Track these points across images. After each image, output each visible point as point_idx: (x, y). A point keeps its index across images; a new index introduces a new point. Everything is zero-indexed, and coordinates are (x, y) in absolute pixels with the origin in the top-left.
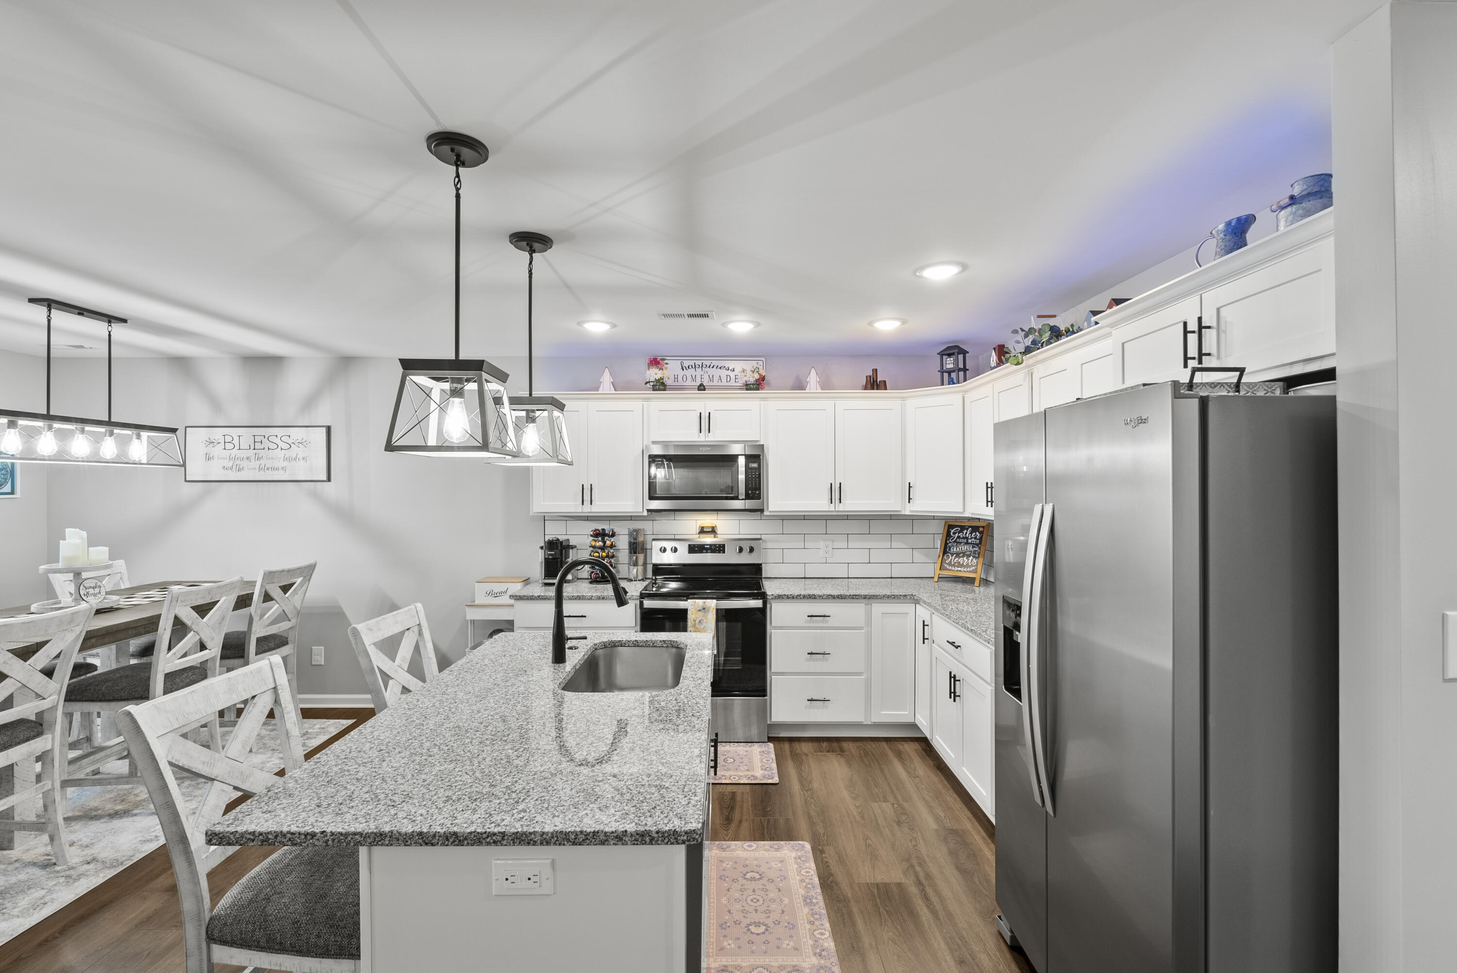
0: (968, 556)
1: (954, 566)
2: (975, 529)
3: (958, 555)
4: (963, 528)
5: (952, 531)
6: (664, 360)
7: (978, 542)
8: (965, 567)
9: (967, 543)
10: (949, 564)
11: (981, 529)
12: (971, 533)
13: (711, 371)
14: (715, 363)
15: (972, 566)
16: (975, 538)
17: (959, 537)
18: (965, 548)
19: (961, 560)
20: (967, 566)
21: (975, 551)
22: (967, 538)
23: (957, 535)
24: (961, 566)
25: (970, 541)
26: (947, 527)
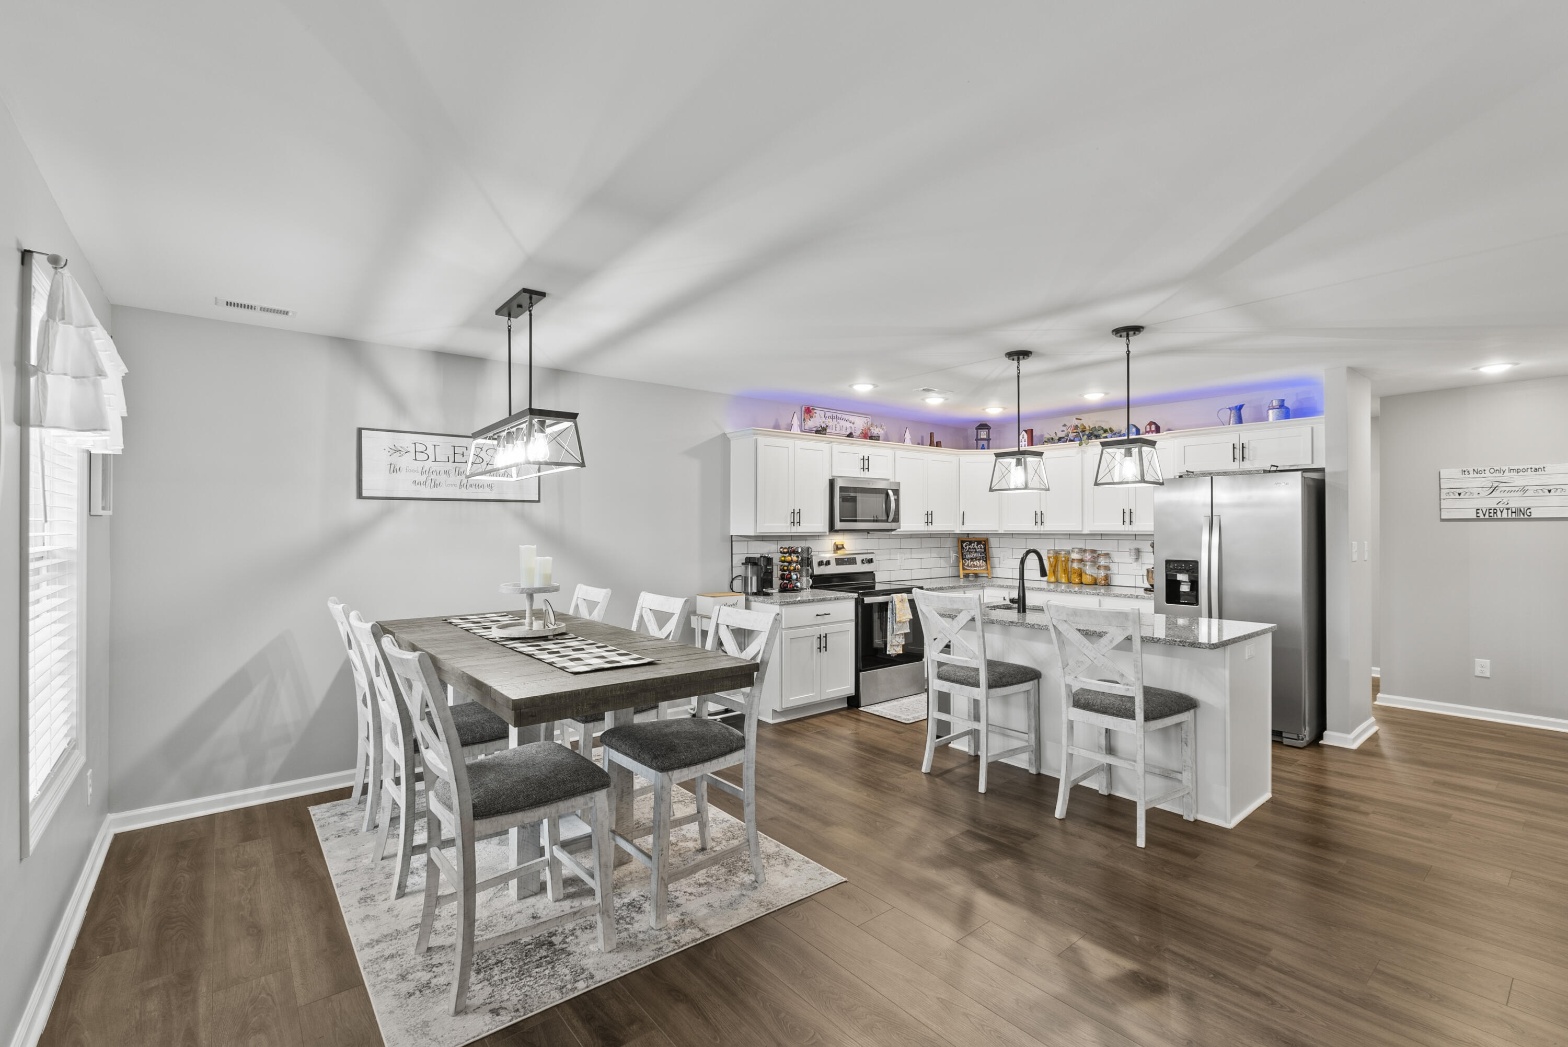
0: (980, 560)
1: (971, 567)
2: (979, 542)
3: (972, 559)
4: (971, 543)
5: (964, 545)
6: (814, 409)
7: (983, 550)
8: (979, 567)
9: (976, 552)
10: (968, 566)
11: (983, 543)
12: (977, 545)
13: (842, 423)
14: (844, 416)
15: (983, 566)
16: (981, 548)
17: (969, 548)
18: (975, 555)
19: (975, 563)
20: (980, 566)
21: (983, 557)
22: (975, 549)
23: (968, 547)
24: (976, 566)
25: (978, 550)
26: (960, 542)
